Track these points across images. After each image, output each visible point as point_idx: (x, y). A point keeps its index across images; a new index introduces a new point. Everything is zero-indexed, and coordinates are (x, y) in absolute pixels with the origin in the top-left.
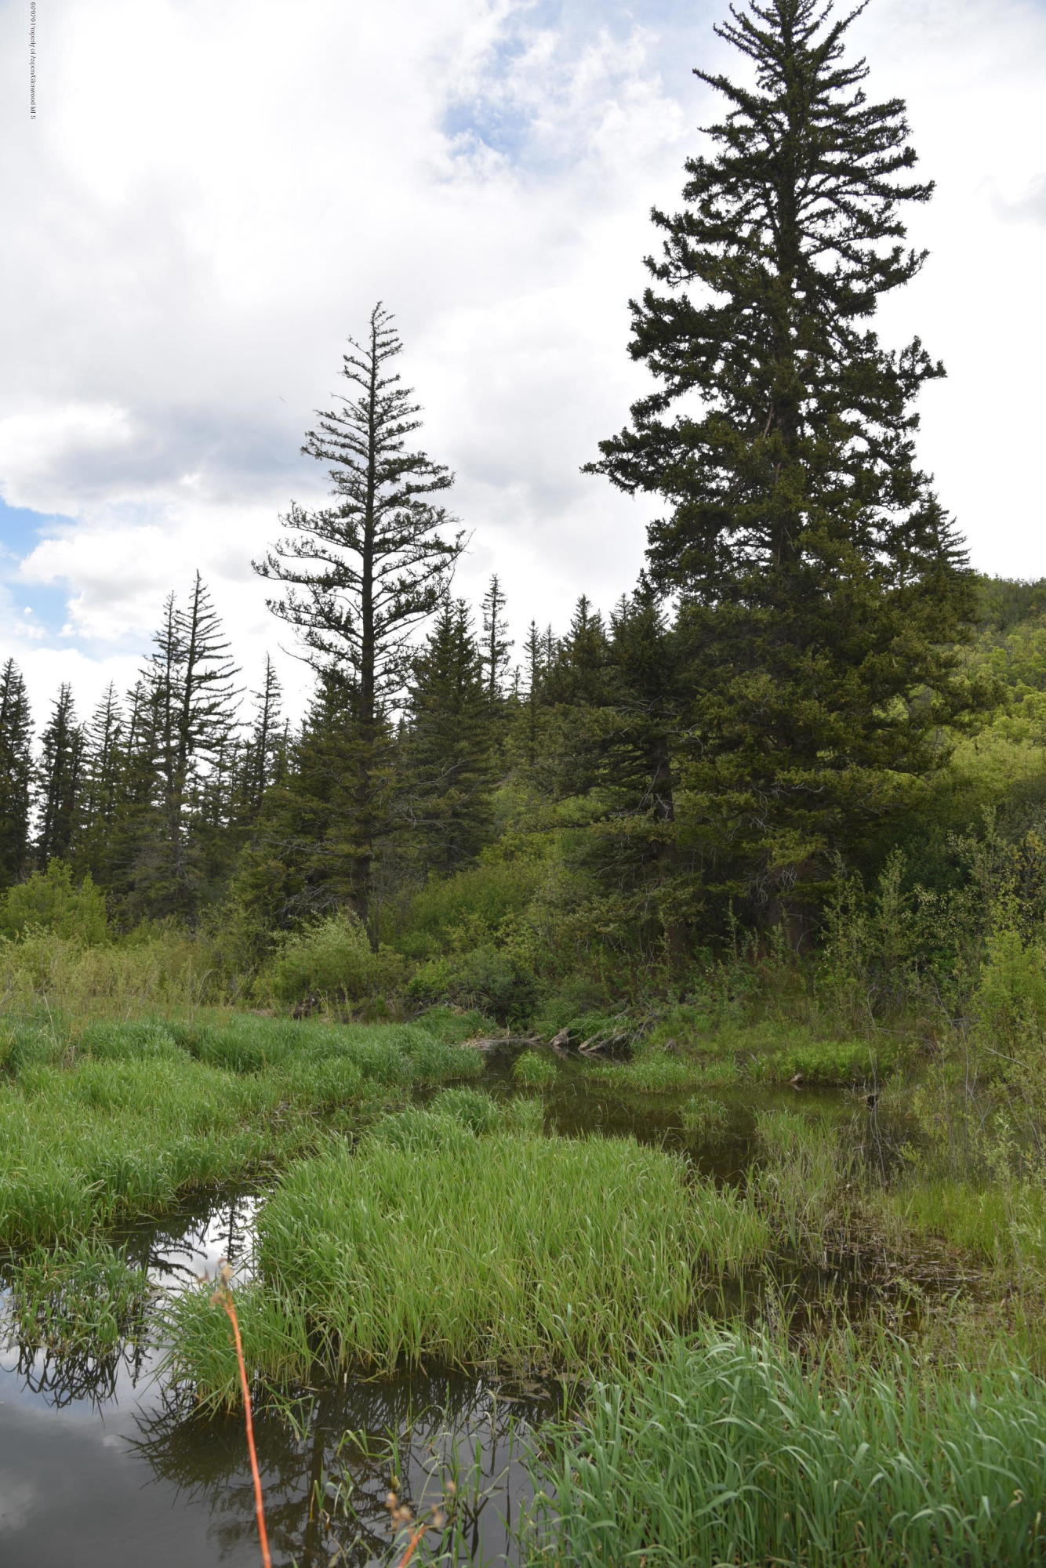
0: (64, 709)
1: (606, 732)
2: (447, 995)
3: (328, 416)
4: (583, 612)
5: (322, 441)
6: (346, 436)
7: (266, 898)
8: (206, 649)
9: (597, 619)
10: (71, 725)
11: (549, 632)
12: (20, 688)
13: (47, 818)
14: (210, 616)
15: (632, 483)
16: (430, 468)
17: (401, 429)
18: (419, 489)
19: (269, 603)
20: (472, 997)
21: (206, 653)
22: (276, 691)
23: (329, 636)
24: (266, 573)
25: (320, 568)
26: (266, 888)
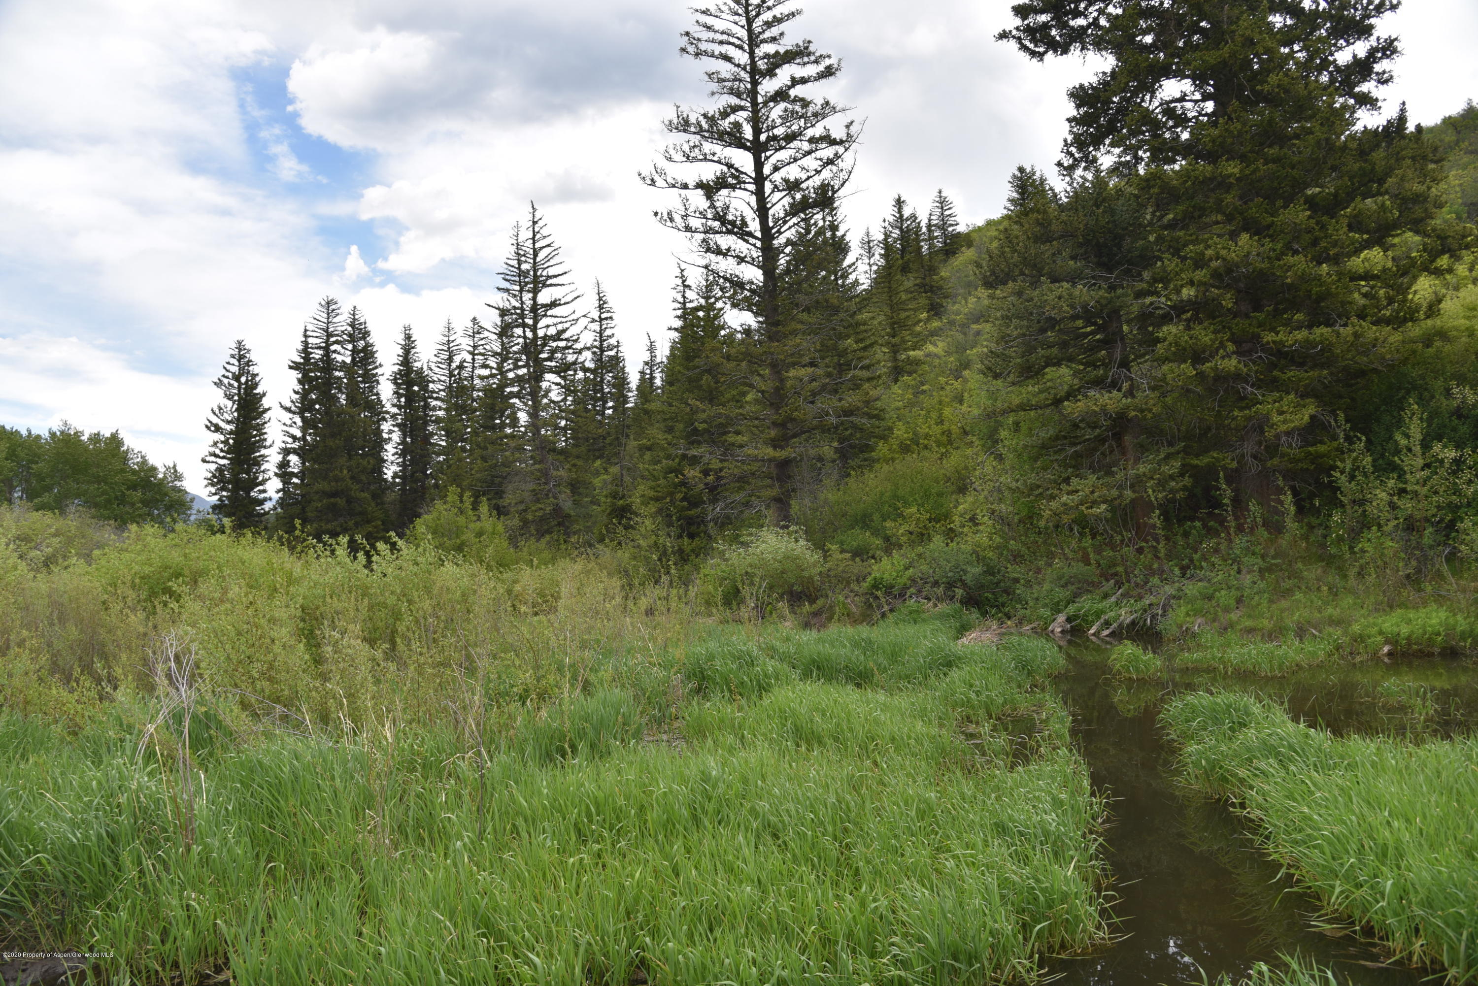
0: (408, 346)
1: (1072, 306)
2: (912, 590)
3: (703, 12)
4: (900, 211)
5: (699, 40)
6: (723, 33)
7: (668, 509)
8: (549, 277)
9: (914, 217)
10: (416, 364)
11: (868, 234)
12: (366, 334)
13: (403, 454)
14: (549, 245)
15: (1042, 50)
16: (812, 58)
17: (778, 20)
18: (804, 81)
19: (656, 214)
20: (940, 591)
21: (549, 282)
22: (609, 315)
23: (725, 241)
24: (653, 182)
25: (709, 172)
26: (668, 500)
